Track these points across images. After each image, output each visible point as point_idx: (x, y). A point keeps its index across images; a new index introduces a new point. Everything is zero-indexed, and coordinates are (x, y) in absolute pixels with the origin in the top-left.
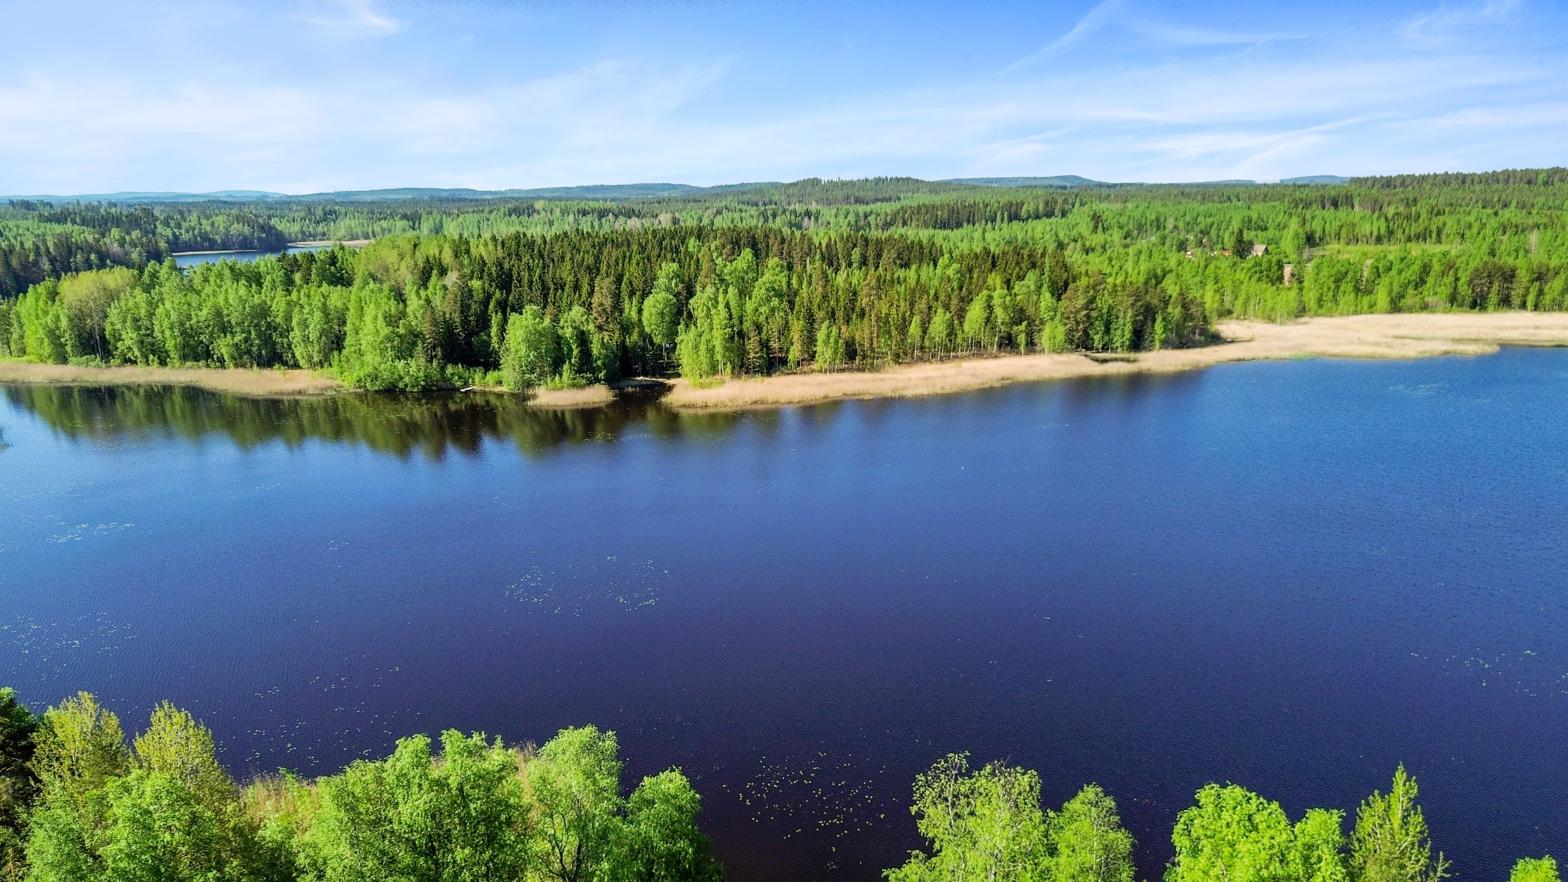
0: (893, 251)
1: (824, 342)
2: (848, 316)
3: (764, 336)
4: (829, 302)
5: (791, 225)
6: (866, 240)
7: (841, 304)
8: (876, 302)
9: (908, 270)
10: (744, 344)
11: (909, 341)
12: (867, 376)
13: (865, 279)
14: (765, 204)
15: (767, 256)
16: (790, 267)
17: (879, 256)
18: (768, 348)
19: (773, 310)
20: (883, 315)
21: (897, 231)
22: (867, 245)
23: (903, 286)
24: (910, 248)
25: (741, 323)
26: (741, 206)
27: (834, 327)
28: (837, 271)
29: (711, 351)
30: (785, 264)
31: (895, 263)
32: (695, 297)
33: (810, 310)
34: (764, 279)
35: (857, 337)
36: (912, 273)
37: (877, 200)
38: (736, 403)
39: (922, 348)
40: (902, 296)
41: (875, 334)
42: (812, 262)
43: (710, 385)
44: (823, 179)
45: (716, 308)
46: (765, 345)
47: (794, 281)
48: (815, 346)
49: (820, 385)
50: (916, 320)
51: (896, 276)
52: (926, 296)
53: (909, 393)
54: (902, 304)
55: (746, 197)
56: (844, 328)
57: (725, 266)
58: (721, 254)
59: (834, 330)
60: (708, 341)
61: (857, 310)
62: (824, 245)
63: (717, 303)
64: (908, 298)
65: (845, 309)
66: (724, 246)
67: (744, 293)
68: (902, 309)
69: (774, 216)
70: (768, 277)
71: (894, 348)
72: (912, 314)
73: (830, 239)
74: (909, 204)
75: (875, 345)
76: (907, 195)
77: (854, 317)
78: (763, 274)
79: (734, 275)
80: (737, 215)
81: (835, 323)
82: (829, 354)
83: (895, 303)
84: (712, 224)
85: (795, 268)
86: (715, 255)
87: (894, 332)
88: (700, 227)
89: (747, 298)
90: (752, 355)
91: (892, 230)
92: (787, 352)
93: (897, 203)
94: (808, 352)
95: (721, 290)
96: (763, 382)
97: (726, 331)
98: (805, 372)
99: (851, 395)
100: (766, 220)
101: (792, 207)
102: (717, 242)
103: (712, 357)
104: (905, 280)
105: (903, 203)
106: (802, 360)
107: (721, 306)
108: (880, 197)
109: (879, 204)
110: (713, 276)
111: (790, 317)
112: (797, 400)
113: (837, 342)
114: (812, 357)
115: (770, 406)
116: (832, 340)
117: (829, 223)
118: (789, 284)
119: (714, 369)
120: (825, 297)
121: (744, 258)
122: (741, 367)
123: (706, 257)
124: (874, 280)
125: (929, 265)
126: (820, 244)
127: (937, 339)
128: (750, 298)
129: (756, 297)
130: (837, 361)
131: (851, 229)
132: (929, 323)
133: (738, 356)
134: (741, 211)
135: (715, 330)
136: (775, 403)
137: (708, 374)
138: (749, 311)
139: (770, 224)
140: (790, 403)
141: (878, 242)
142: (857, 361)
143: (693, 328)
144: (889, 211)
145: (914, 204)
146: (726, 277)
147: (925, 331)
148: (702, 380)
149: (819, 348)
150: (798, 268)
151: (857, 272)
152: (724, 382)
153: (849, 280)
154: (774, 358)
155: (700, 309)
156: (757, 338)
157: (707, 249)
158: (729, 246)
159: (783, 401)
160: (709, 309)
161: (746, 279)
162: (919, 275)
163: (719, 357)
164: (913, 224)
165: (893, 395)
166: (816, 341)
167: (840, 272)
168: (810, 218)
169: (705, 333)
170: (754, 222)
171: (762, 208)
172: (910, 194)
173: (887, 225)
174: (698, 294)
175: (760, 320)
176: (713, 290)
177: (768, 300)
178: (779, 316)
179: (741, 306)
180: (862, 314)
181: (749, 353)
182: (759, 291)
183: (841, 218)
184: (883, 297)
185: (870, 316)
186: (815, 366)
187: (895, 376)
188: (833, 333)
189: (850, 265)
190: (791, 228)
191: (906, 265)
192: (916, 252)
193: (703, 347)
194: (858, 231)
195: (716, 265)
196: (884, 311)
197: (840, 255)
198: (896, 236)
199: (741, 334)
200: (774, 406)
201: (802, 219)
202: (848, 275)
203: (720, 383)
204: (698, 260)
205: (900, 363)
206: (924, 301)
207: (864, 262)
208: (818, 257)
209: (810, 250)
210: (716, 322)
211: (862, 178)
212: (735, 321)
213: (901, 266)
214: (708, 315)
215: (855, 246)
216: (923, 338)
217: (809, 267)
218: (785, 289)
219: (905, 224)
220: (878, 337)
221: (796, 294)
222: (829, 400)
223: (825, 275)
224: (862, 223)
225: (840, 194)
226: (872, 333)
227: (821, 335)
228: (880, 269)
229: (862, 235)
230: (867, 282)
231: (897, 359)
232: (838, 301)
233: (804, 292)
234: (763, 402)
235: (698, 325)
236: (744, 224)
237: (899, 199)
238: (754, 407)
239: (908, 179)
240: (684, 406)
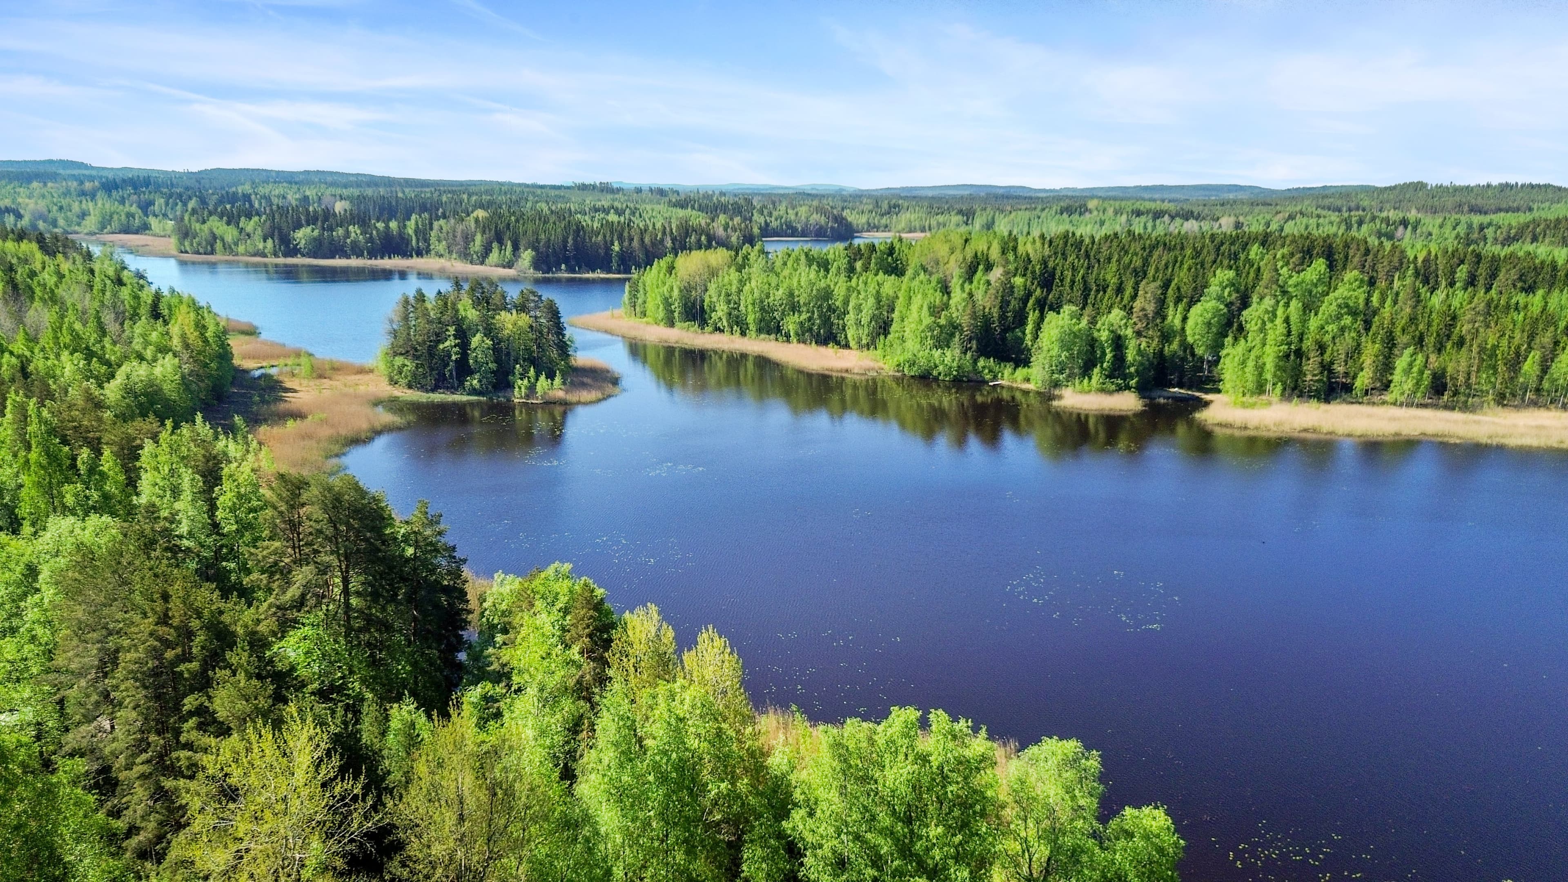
0: (1513, 271)
1: (1404, 370)
2: (1441, 343)
3: (1327, 357)
4: (1417, 325)
5: (1380, 235)
6: (1478, 257)
7: (1434, 328)
8: (1481, 330)
9: (1531, 295)
10: (1300, 364)
11: (1521, 380)
12: (1457, 416)
13: (1470, 302)
14: (1350, 210)
15: (1344, 267)
16: (1372, 283)
17: (1493, 276)
18: (1331, 371)
19: (1342, 330)
20: (1489, 346)
21: (1522, 248)
22: (1478, 263)
23: (1522, 314)
24: (1537, 270)
25: (1301, 340)
26: (1319, 211)
27: (1420, 355)
28: (1433, 290)
29: (1260, 369)
30: (1366, 279)
31: (1514, 286)
32: (1250, 309)
33: (1391, 332)
34: (1337, 293)
35: (1449, 369)
36: (1536, 300)
37: (1499, 210)
38: (1281, 428)
39: (1538, 390)
40: (1519, 325)
41: (1475, 368)
42: (1402, 278)
43: (1253, 406)
44: (1429, 183)
45: (1272, 321)
46: (1327, 368)
47: (1375, 300)
48: (1391, 374)
49: (1393, 419)
50: (1535, 356)
51: (1514, 301)
52: (1552, 328)
53: (1513, 442)
54: (1518, 335)
55: (1327, 202)
56: (1433, 358)
57: (1291, 277)
58: (1287, 264)
59: (1420, 358)
60: (1258, 357)
61: (1455, 337)
62: (1420, 260)
63: (1275, 316)
64: (1527, 328)
65: (1438, 335)
66: (1292, 255)
67: (1309, 307)
68: (1516, 341)
69: (1360, 223)
70: (1342, 291)
71: (1498, 386)
72: (1530, 348)
73: (1429, 253)
74: (1544, 216)
75: (1473, 379)
76: (1543, 206)
77: (1449, 345)
78: (1336, 289)
79: (1299, 287)
80: (1313, 222)
81: (1421, 350)
82: (1409, 385)
83: (1508, 333)
84: (1282, 230)
85: (1378, 284)
86: (1280, 264)
87: (1501, 368)
88: (1266, 233)
89: (1312, 314)
90: (1309, 377)
91: (1515, 247)
92: (1354, 377)
93: (1528, 214)
94: (1381, 381)
95: (1281, 303)
96: (1318, 408)
97: (1282, 348)
98: (1374, 403)
99: (1433, 436)
100: (1349, 227)
101: (1384, 214)
102: (1285, 250)
103: (1260, 374)
104: (1526, 306)
105: (1536, 214)
106: (1372, 389)
107: (1279, 321)
108: (1504, 206)
109: (1502, 214)
110: (1274, 287)
111: (1363, 339)
112: (1358, 433)
113: (1421, 373)
114: (1386, 386)
115: (1322, 437)
116: (1415, 369)
117: (1430, 234)
118: (1368, 301)
119: (1260, 388)
120: (1413, 320)
121: (1315, 269)
122: (1294, 389)
123: (1269, 266)
124: (1483, 305)
125: (1562, 291)
126: (1416, 258)
127: (1561, 381)
128: (1316, 314)
129: (1324, 314)
130: (1419, 395)
131: (1459, 243)
132: (1552, 361)
133: (1292, 377)
134: (1319, 216)
135: (1268, 346)
136: (1331, 433)
137: (1253, 394)
138: (1312, 328)
139: (1354, 233)
140: (1349, 435)
141: (1495, 259)
142: (1446, 397)
143: (1242, 341)
144: (1514, 224)
145: (1552, 216)
146: (1290, 289)
147: (1545, 370)
148: (1244, 399)
149: (1397, 376)
150: (1382, 284)
151: (1460, 294)
152: (1270, 404)
153: (1448, 302)
154: (1336, 382)
155: (1253, 322)
156: (1319, 359)
157: (1271, 257)
158: (1299, 255)
159: (1340, 432)
160: (1264, 323)
161: (1314, 293)
162: (1546, 303)
163: (1268, 376)
164: (1547, 241)
165: (1489, 442)
166: (1394, 369)
167: (1438, 292)
168: (1406, 227)
169: (1256, 348)
170: (1333, 230)
171: (1346, 215)
172: (1547, 204)
173: (1509, 240)
174: (1254, 305)
175: (1325, 340)
176: (1273, 302)
177: (1339, 317)
178: (1349, 337)
179: (1304, 322)
180: (1461, 343)
181: (1305, 375)
182: (1329, 306)
183: (1448, 230)
184: (1493, 325)
185: (1471, 346)
186: (1388, 397)
187: (1496, 420)
188: (1418, 362)
189: (1452, 284)
190: (1379, 238)
191: (1530, 289)
192: (1546, 274)
193: (1251, 364)
194: (1469, 245)
195: (1280, 275)
196: (1491, 341)
197: (1440, 272)
198: (1521, 254)
199: (1299, 353)
200: (1328, 437)
201: (1396, 229)
202: (1448, 295)
203: (1266, 404)
204: (1259, 269)
205: (1504, 406)
206: (1549, 334)
207: (1471, 282)
208: (1410, 272)
209: (1401, 264)
210: (1271, 337)
211: (1483, 182)
212: (1294, 338)
213: (1523, 289)
214: (1262, 329)
215: (1462, 262)
216: (1541, 379)
217: (1397, 284)
218: (1361, 306)
219: (1535, 239)
220: (1478, 371)
221: (1375, 313)
222: (1401, 438)
223: (1416, 294)
224: (1475, 236)
225: (1450, 202)
226: (1470, 366)
227: (1401, 364)
228: (1493, 291)
229: (1474, 251)
230: (1473, 305)
231: (1501, 400)
232: (1429, 325)
233: (1387, 311)
234: (1315, 431)
235: (1249, 339)
236: (1320, 231)
237: (1530, 209)
238: (1304, 435)
239: (1547, 187)
240: (1220, 425)
